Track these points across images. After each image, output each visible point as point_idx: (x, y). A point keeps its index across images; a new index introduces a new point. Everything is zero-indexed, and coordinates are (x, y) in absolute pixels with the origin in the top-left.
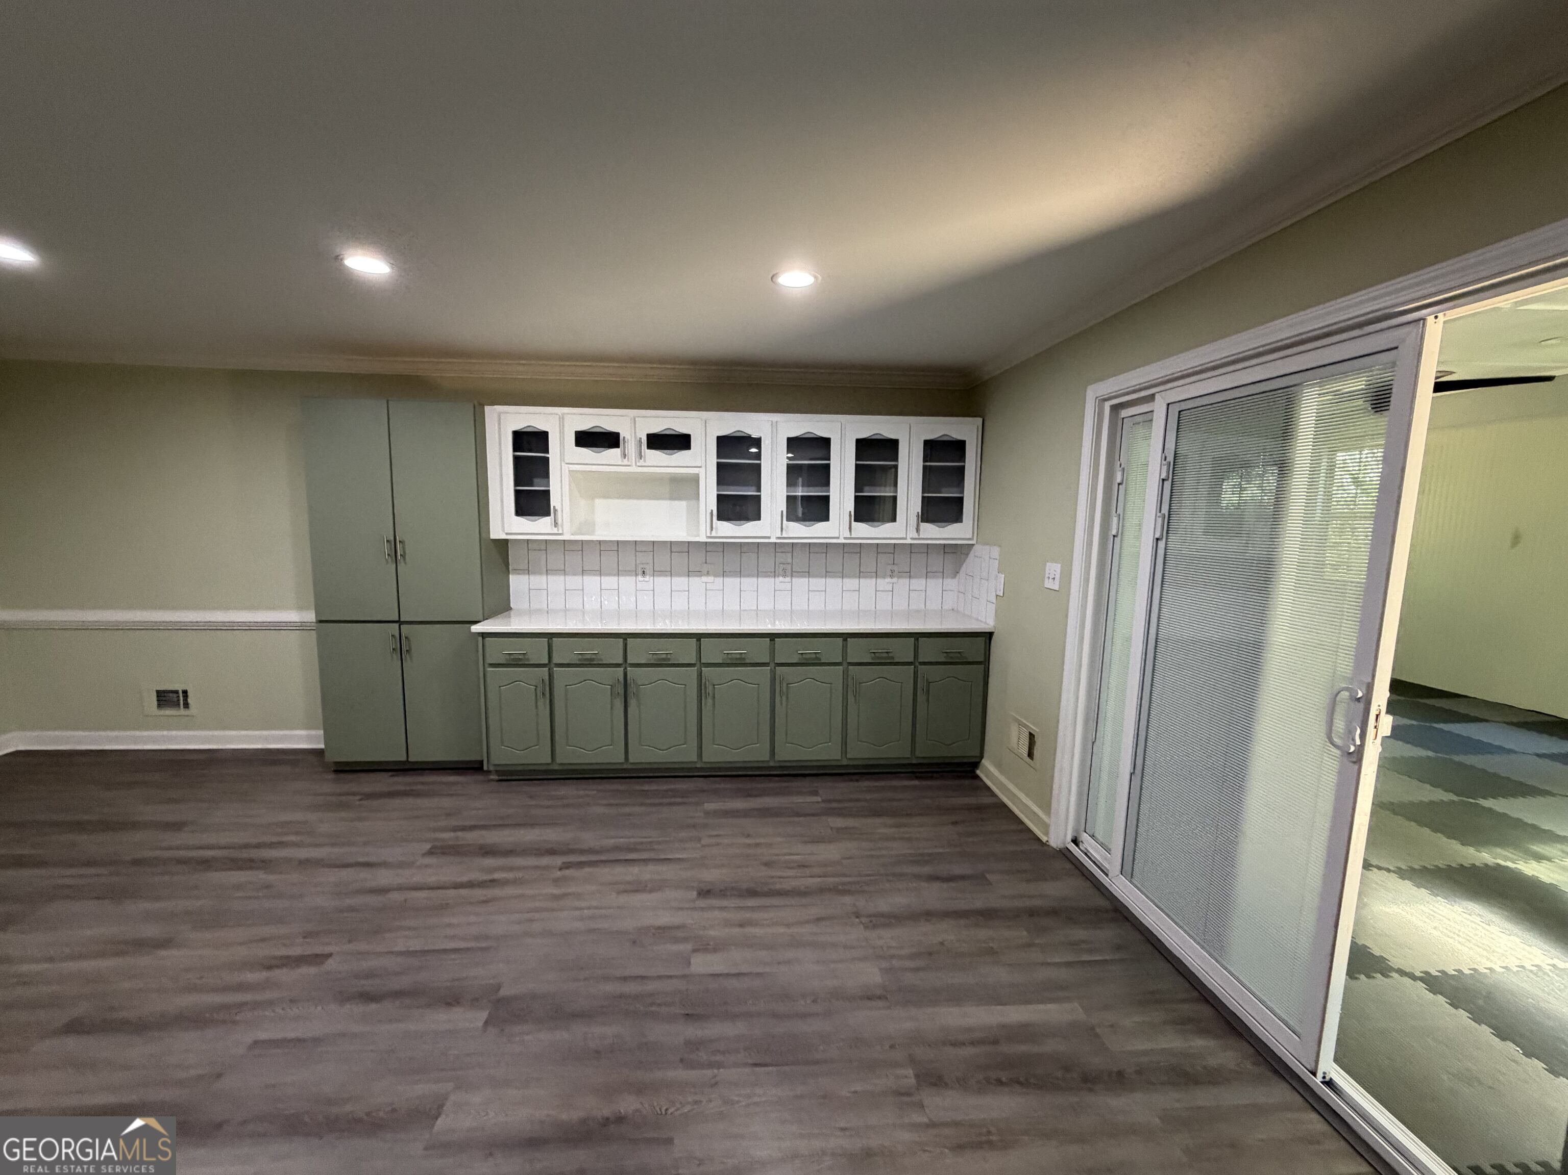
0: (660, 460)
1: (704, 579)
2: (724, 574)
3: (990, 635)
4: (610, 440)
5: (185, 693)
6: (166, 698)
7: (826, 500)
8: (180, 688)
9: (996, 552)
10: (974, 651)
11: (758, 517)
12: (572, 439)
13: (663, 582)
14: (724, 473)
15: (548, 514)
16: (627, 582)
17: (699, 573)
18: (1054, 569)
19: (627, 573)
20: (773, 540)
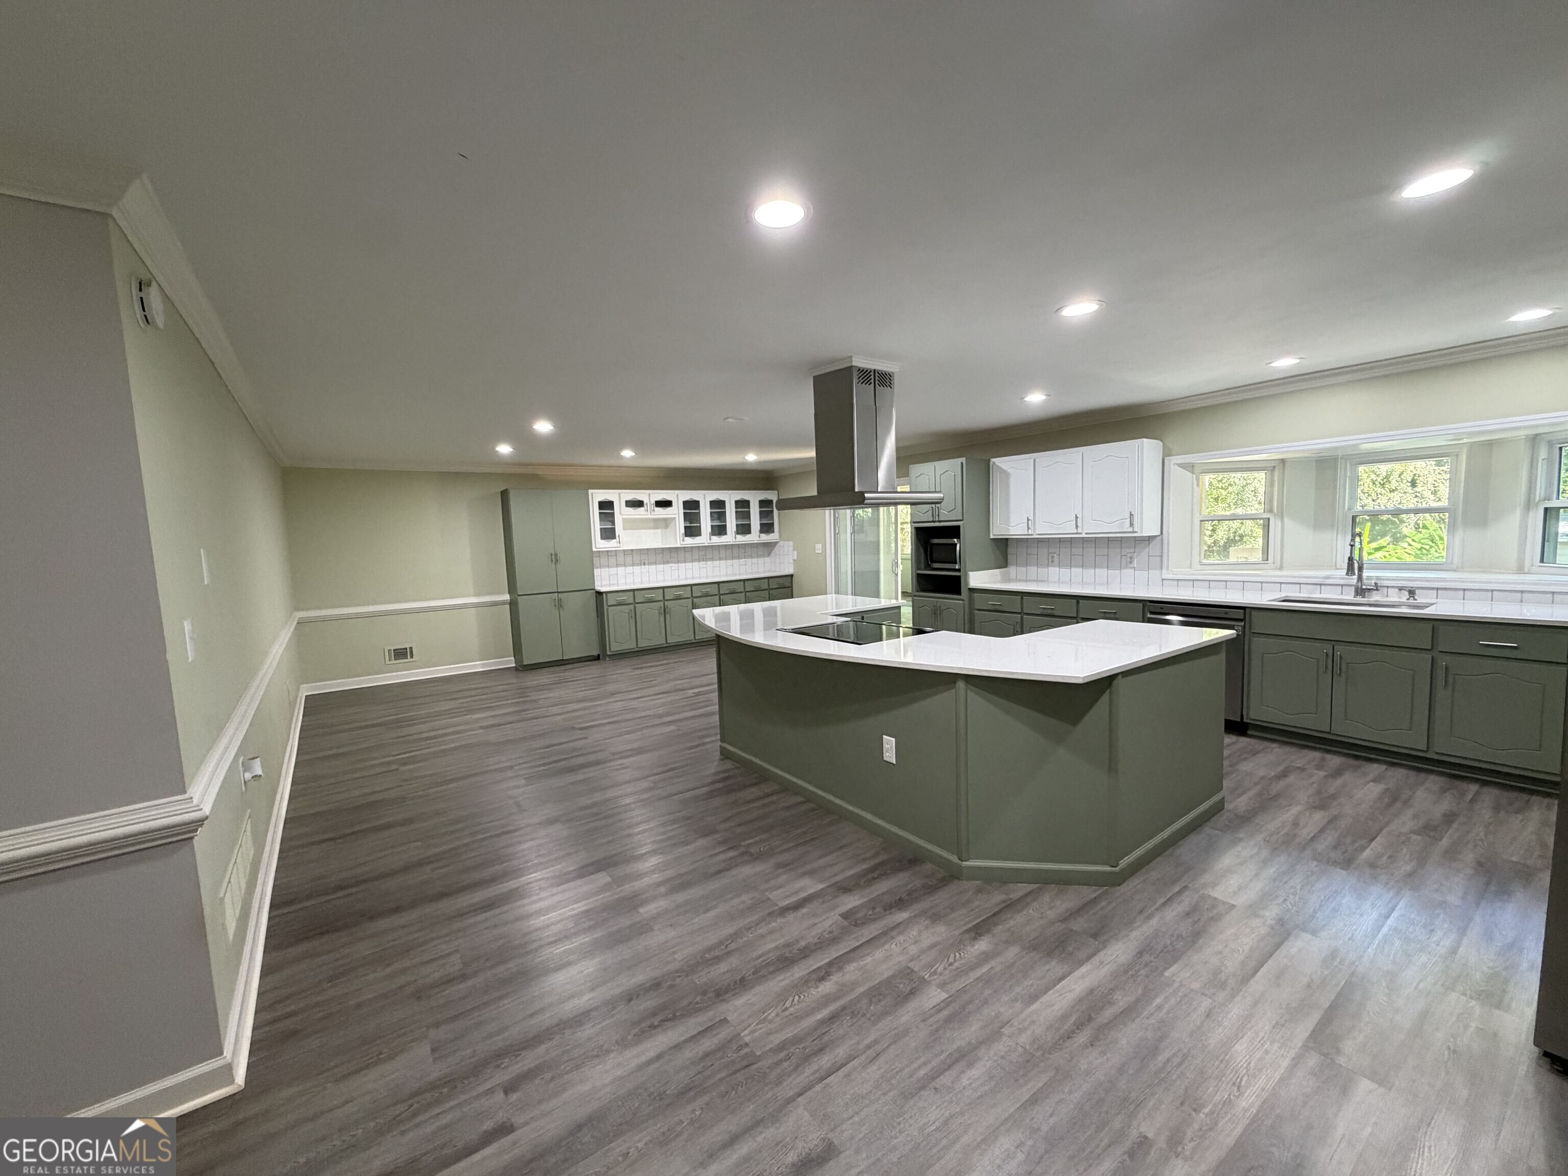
0: (661, 512)
1: (671, 565)
2: (678, 562)
3: (792, 576)
4: (639, 504)
5: (411, 648)
6: (401, 654)
7: (725, 526)
8: (408, 646)
9: (791, 543)
10: (786, 582)
11: (700, 535)
12: (623, 504)
13: (653, 568)
14: (687, 516)
15: (615, 538)
16: (637, 569)
17: (668, 562)
18: (819, 547)
19: (637, 565)
20: (706, 544)
